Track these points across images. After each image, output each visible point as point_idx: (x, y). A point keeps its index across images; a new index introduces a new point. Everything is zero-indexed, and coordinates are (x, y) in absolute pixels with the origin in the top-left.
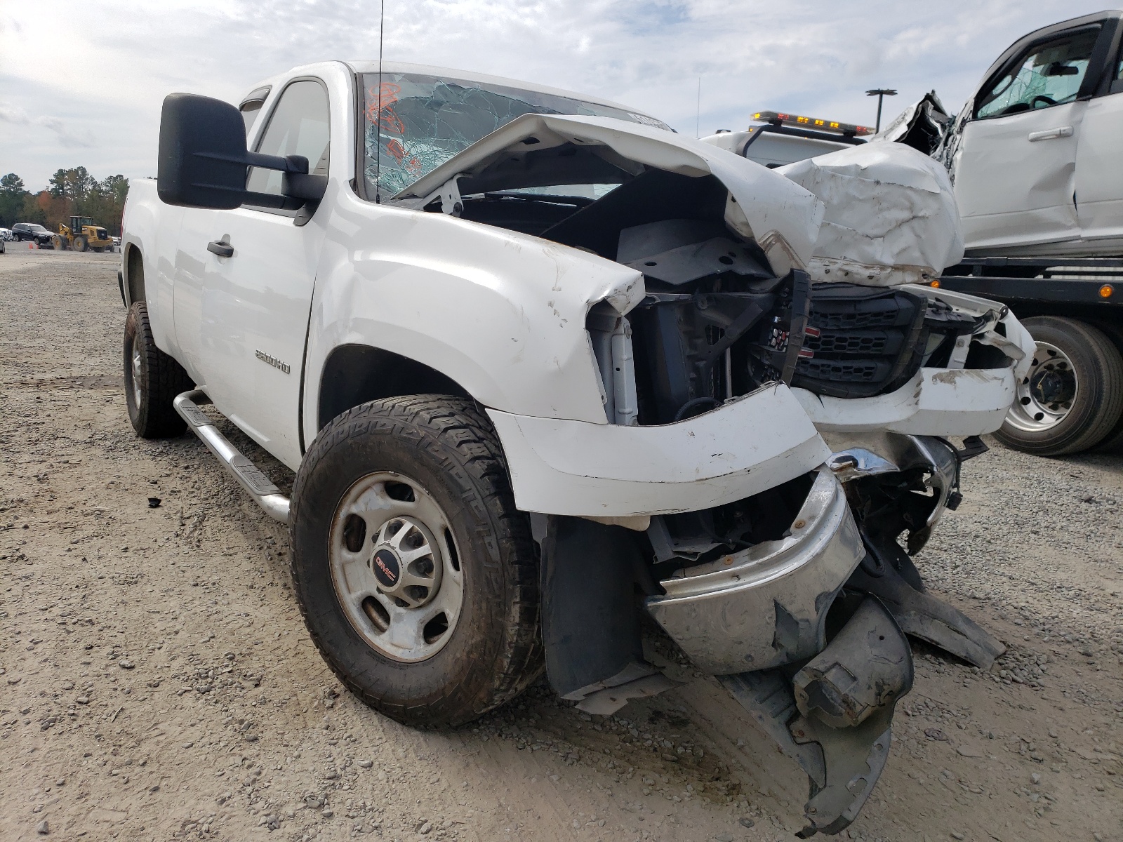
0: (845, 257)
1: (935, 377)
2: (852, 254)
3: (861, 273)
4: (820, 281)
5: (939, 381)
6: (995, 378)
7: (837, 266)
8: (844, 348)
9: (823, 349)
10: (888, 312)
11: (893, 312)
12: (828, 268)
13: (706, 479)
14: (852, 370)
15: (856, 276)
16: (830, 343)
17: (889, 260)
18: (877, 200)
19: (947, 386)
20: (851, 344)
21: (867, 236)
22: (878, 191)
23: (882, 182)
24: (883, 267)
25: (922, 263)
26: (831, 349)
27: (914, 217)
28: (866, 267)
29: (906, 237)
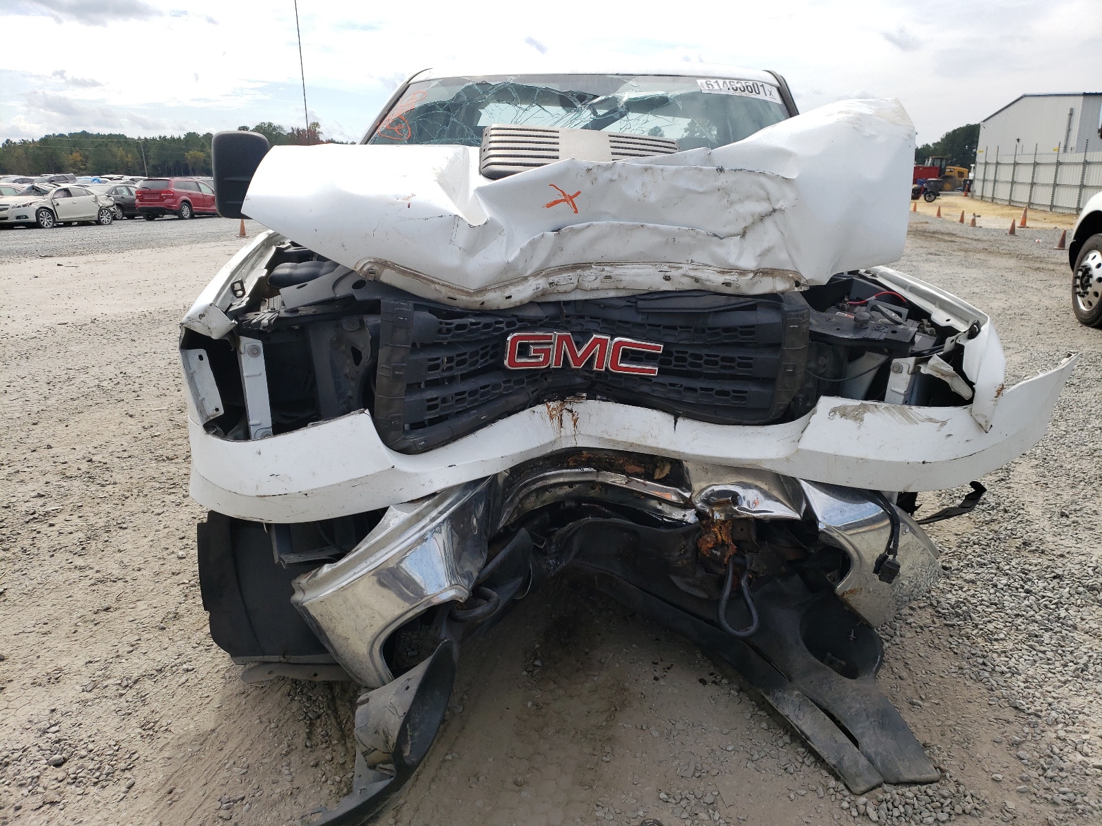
0: (692, 261)
1: (834, 411)
2: (699, 257)
3: (714, 279)
4: (654, 289)
5: (838, 416)
6: (930, 420)
7: (681, 272)
8: (700, 366)
9: (675, 366)
10: (741, 327)
11: (753, 326)
12: (668, 274)
13: (264, 496)
14: (713, 393)
15: (708, 283)
16: (684, 360)
17: (749, 263)
18: (723, 191)
19: (850, 423)
20: (707, 362)
21: (715, 235)
22: (722, 180)
23: (726, 169)
24: (743, 272)
25: (790, 267)
26: (684, 366)
27: (774, 210)
28: (723, 273)
29: (769, 234)
